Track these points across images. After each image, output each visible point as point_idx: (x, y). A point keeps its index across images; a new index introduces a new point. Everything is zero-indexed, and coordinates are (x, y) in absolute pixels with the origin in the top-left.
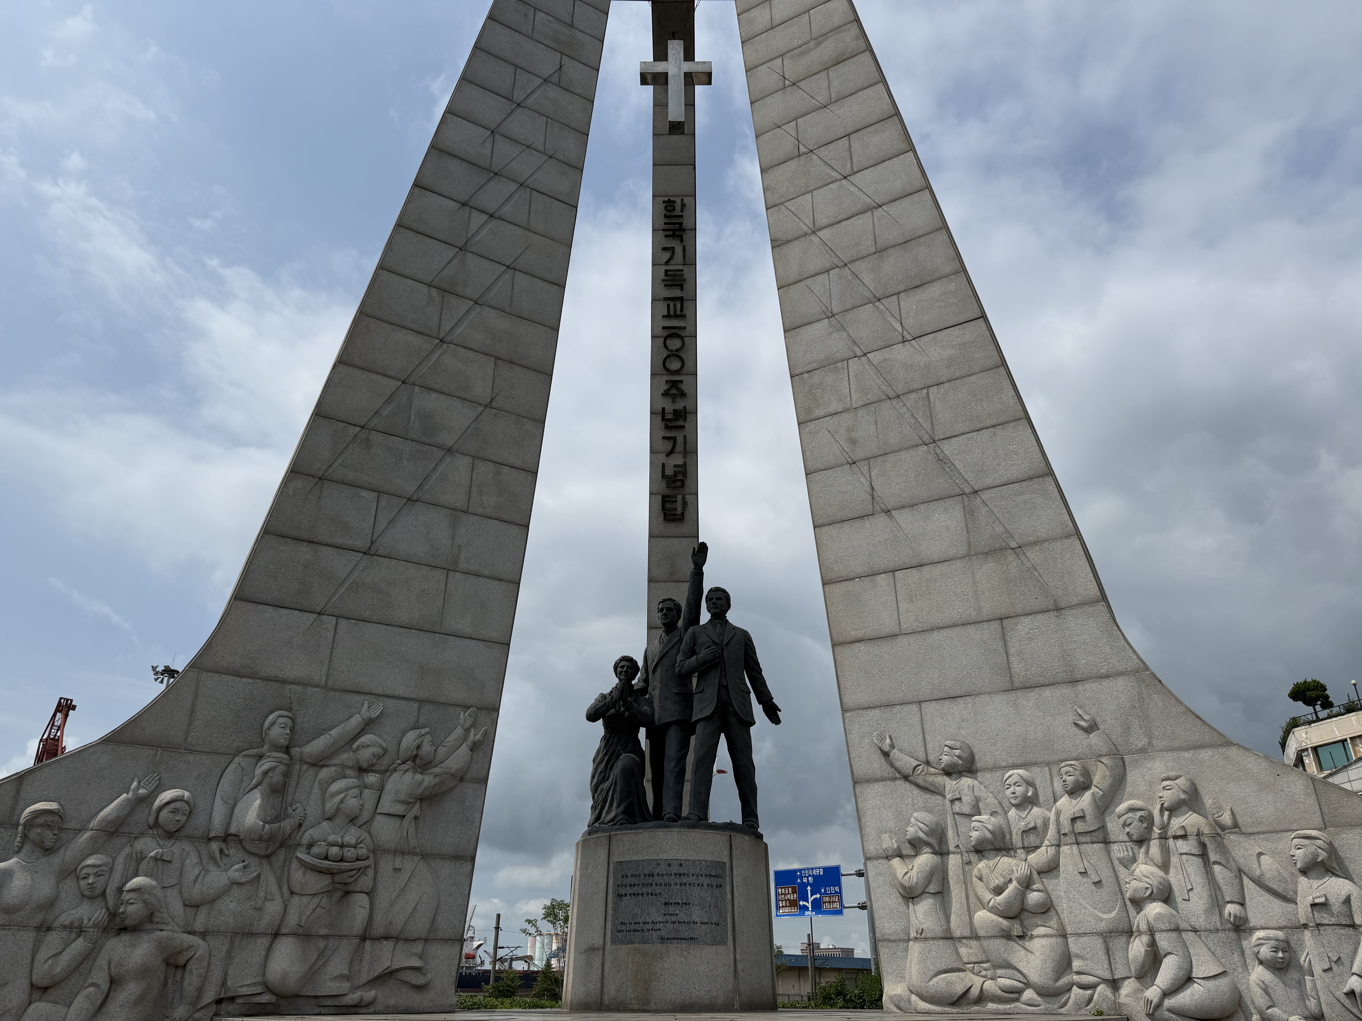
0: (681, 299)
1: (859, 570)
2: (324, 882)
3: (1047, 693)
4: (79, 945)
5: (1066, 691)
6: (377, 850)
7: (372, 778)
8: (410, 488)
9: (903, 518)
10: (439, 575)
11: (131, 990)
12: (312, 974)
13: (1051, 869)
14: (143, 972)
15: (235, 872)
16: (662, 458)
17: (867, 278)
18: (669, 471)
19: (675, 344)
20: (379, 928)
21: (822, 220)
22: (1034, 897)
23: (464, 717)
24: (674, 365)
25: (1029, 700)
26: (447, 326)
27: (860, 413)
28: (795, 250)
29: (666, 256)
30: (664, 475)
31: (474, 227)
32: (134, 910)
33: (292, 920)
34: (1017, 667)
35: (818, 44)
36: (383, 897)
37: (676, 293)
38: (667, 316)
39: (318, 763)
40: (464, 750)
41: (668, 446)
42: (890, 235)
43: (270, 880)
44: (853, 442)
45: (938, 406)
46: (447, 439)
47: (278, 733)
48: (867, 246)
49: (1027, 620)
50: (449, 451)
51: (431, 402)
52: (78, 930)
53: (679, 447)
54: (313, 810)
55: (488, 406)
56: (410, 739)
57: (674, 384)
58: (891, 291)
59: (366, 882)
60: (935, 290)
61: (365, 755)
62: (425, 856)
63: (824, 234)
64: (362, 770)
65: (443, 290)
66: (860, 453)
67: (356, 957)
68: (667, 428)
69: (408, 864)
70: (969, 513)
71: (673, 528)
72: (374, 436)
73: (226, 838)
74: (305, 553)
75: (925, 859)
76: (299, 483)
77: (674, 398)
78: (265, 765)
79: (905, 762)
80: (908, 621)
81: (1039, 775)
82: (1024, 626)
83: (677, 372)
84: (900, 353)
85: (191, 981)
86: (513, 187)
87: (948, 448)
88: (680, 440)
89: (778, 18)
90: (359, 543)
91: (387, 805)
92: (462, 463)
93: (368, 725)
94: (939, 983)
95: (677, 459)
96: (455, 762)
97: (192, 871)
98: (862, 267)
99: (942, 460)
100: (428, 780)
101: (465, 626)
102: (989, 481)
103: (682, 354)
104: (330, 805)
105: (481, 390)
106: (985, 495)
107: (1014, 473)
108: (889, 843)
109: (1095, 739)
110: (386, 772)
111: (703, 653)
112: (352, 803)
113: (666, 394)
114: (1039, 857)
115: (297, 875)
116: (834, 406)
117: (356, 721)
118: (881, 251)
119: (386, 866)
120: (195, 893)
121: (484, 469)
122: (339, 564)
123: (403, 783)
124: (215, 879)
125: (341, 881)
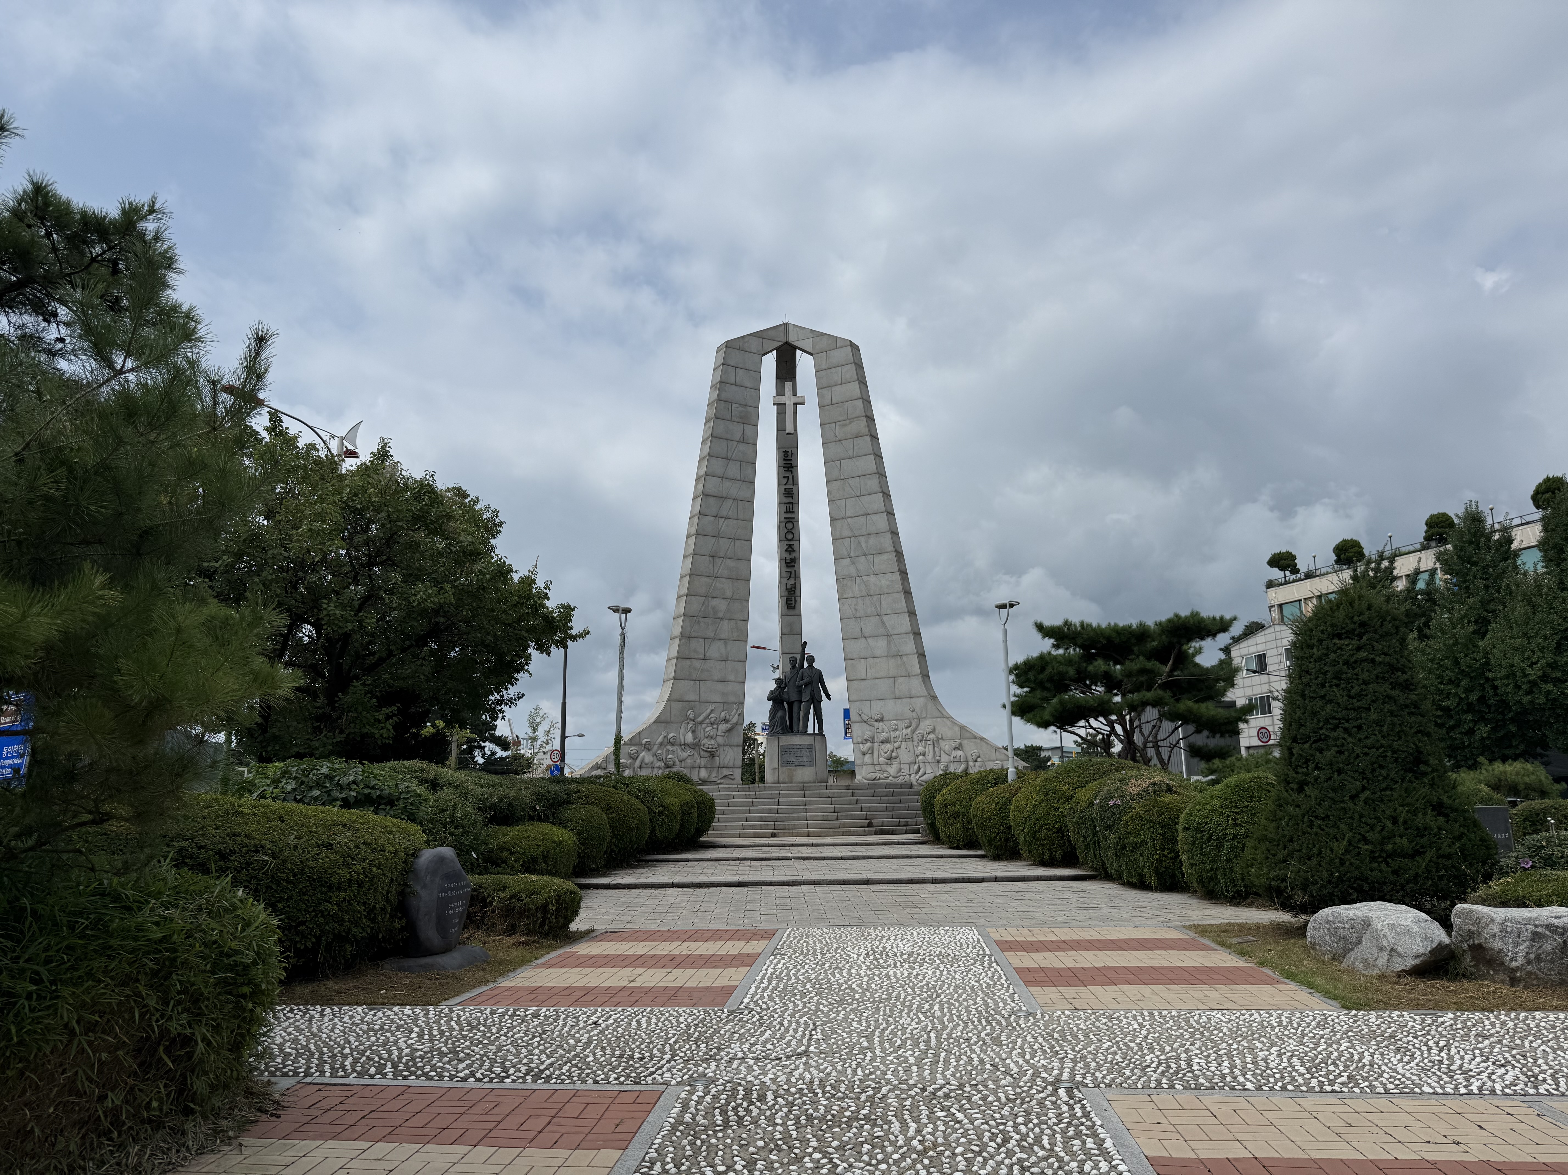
0: (792, 504)
3: (904, 700)
4: (660, 771)
5: (908, 700)
6: (719, 745)
7: (715, 726)
8: (712, 635)
9: (870, 640)
12: (709, 776)
15: (688, 753)
16: (785, 580)
17: (864, 545)
18: (789, 586)
19: (790, 526)
20: (722, 765)
21: (849, 514)
22: (894, 755)
23: (736, 706)
24: (790, 536)
25: (899, 702)
28: (838, 523)
29: (785, 481)
30: (787, 589)
31: (720, 526)
33: (703, 764)
34: (897, 692)
35: (850, 423)
36: (722, 757)
37: (789, 500)
38: (786, 511)
40: (737, 716)
41: (787, 575)
42: (872, 529)
43: (696, 755)
46: (721, 615)
47: (691, 716)
49: (901, 678)
50: (722, 619)
53: (792, 576)
54: (703, 736)
56: (723, 714)
57: (790, 546)
58: (871, 552)
59: (717, 754)
60: (885, 557)
61: (712, 720)
62: (730, 746)
64: (712, 724)
65: (713, 557)
66: (858, 615)
67: (718, 772)
68: (787, 566)
69: (726, 748)
70: (889, 642)
71: (791, 612)
73: (685, 744)
74: (688, 662)
75: (868, 745)
76: (683, 640)
77: (789, 552)
78: (690, 725)
79: (865, 718)
80: (869, 676)
82: (900, 680)
83: (791, 539)
84: (872, 579)
86: (731, 501)
87: (885, 618)
88: (793, 571)
89: (834, 400)
90: (702, 656)
91: (720, 733)
92: (726, 622)
93: (712, 712)
94: (869, 776)
95: (792, 581)
96: (735, 720)
98: (862, 539)
99: (883, 622)
101: (734, 678)
102: (895, 632)
103: (793, 531)
104: (706, 734)
106: (894, 637)
108: (860, 740)
109: (914, 714)
110: (717, 724)
111: (806, 680)
112: (711, 734)
113: (786, 550)
114: (896, 745)
115: (702, 753)
117: (709, 711)
119: (721, 749)
120: (681, 758)
121: (733, 623)
122: (697, 664)
123: (723, 727)
124: (685, 755)
125: (712, 754)
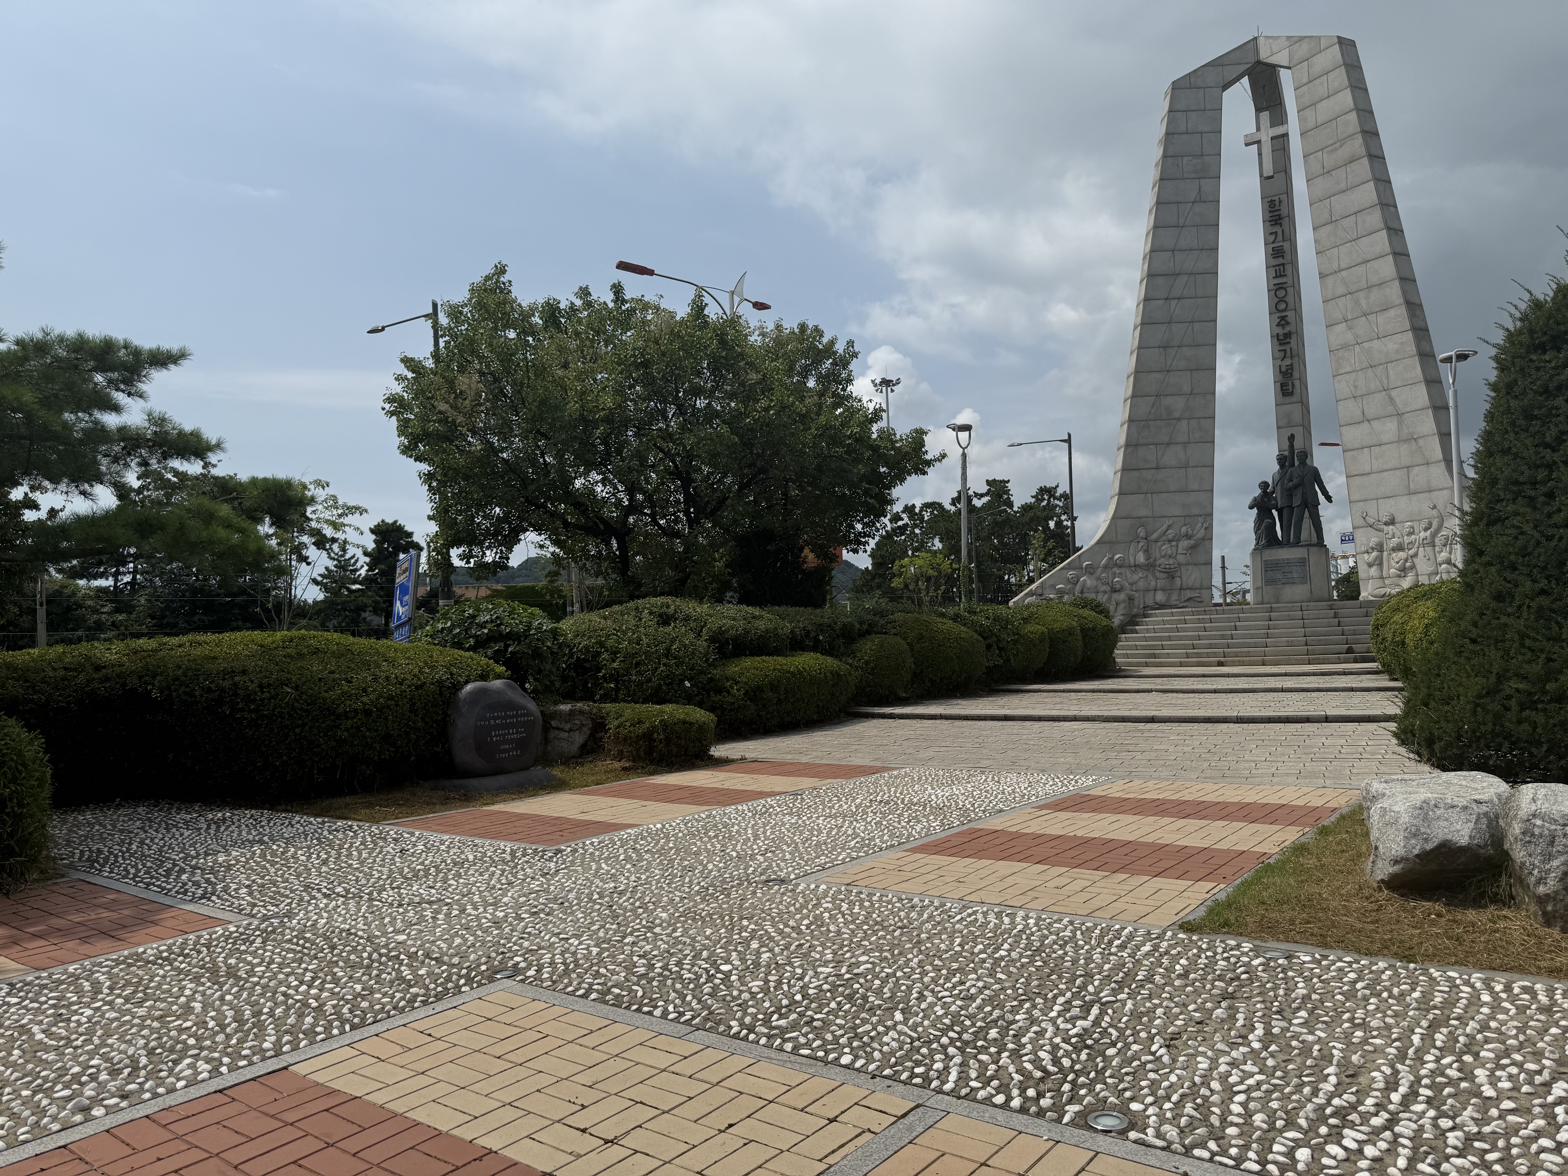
0: (1283, 265)
1: (1357, 446)
2: (1166, 575)
3: (1421, 495)
4: (1106, 596)
5: (1427, 494)
6: (1179, 564)
7: (1174, 543)
8: (1166, 440)
9: (1375, 424)
10: (1183, 470)
11: (1122, 606)
12: (1168, 599)
13: (1416, 555)
14: (1124, 601)
15: (1140, 575)
16: (1279, 362)
17: (1363, 302)
18: (1283, 369)
19: (1281, 293)
20: (1184, 586)
21: (1343, 266)
22: (1408, 564)
23: (1201, 519)
24: (1282, 306)
25: (1414, 498)
26: (1169, 363)
27: (1360, 373)
28: (1330, 281)
29: (1272, 237)
30: (1281, 372)
31: (1172, 309)
32: (1118, 586)
33: (1159, 586)
34: (1412, 486)
35: (1341, 146)
36: (1184, 578)
37: (1280, 261)
38: (1276, 277)
39: (1156, 541)
40: (1203, 530)
41: (1282, 354)
42: (1374, 279)
43: (1150, 577)
44: (1356, 387)
45: (1391, 373)
46: (1177, 415)
47: (1143, 534)
48: (1363, 284)
49: (1417, 468)
50: (1179, 419)
51: (1168, 401)
52: (1105, 592)
53: (1288, 354)
54: (1158, 556)
55: (1191, 394)
56: (1184, 529)
57: (1283, 318)
58: (1374, 310)
59: (1178, 574)
60: (1392, 313)
61: (1170, 536)
62: (1195, 564)
63: (1344, 273)
64: (1170, 541)
65: (1165, 347)
66: (1358, 393)
67: (1180, 595)
68: (1281, 344)
69: (1190, 568)
70: (1400, 423)
71: (1288, 399)
72: (1151, 423)
73: (1135, 566)
74: (1136, 474)
75: (1375, 554)
76: (1129, 450)
77: (1283, 326)
78: (1141, 544)
79: (1371, 520)
80: (1375, 468)
81: (1416, 524)
82: (1416, 470)
83: (1285, 310)
84: (1376, 344)
85: (1136, 603)
86: (1186, 277)
87: (1394, 393)
88: (1288, 350)
89: (1320, 121)
90: (1154, 465)
91: (1180, 551)
92: (1184, 423)
93: (1169, 527)
94: (1377, 592)
95: (1288, 362)
96: (1201, 535)
97: (1129, 575)
98: (1361, 295)
99: (1391, 398)
100: (1192, 542)
101: (1195, 487)
102: (1408, 409)
103: (1286, 299)
104: (1163, 553)
105: (1187, 389)
106: (1406, 416)
107: (1418, 407)
108: (1363, 549)
109: (1434, 512)
110: (1178, 540)
111: (1295, 481)
112: (1169, 552)
113: (1278, 325)
114: (1411, 552)
115: (1158, 574)
116: (1348, 369)
117: (1165, 526)
118: (1369, 287)
119: (1183, 568)
120: (1131, 581)
121: (1192, 422)
122: (1148, 475)
123: (1184, 544)
124: (1136, 577)
125: (1171, 574)
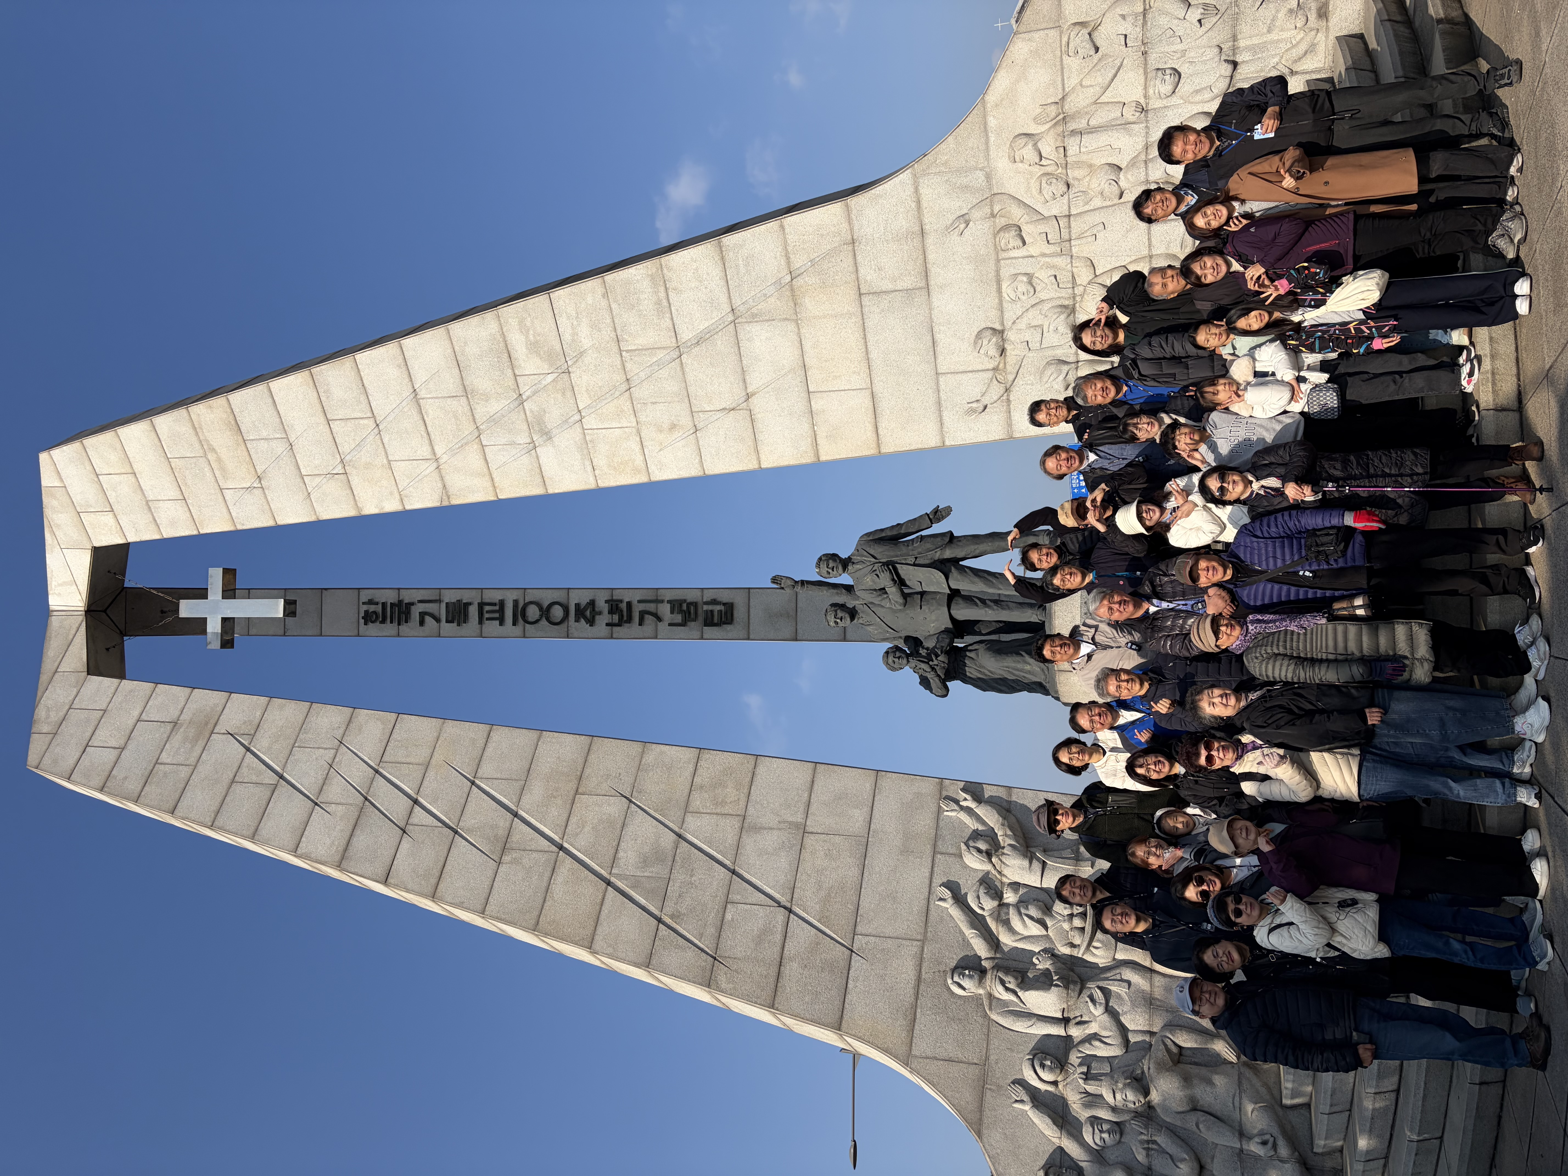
0: (481, 605)
1: (806, 426)
3: (931, 257)
5: (930, 240)
7: (1008, 894)
8: (721, 874)
10: (809, 840)
15: (1096, 1009)
16: (663, 627)
17: (495, 406)
18: (678, 618)
19: (533, 612)
21: (425, 452)
23: (949, 811)
24: (557, 613)
25: (938, 275)
26: (544, 844)
27: (642, 418)
30: (682, 625)
34: (907, 282)
37: (473, 611)
39: (995, 944)
40: (980, 810)
41: (649, 619)
44: (673, 427)
45: (641, 341)
47: (967, 980)
48: (460, 406)
49: (862, 271)
50: (680, 836)
51: (629, 857)
53: (651, 607)
54: (1039, 945)
55: (630, 800)
56: (971, 860)
57: (580, 612)
58: (511, 383)
60: (515, 336)
61: (987, 902)
63: (439, 451)
65: (504, 849)
70: (755, 318)
71: (739, 613)
72: (669, 909)
73: (1065, 1020)
74: (792, 969)
77: (595, 613)
78: (998, 990)
79: (993, 390)
80: (860, 381)
81: (1008, 270)
82: (868, 274)
83: (566, 610)
87: (686, 334)
88: (642, 607)
90: (780, 918)
91: (1033, 879)
93: (959, 901)
95: (665, 610)
98: (483, 411)
100: (1009, 841)
101: (860, 816)
102: (724, 298)
103: (545, 605)
104: (1033, 928)
105: (614, 807)
106: (737, 302)
107: (716, 272)
110: (1003, 881)
111: (885, 581)
112: (1031, 909)
114: (1081, 276)
116: (633, 444)
117: (955, 912)
118: (466, 392)
